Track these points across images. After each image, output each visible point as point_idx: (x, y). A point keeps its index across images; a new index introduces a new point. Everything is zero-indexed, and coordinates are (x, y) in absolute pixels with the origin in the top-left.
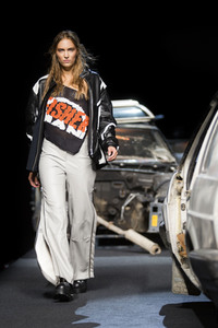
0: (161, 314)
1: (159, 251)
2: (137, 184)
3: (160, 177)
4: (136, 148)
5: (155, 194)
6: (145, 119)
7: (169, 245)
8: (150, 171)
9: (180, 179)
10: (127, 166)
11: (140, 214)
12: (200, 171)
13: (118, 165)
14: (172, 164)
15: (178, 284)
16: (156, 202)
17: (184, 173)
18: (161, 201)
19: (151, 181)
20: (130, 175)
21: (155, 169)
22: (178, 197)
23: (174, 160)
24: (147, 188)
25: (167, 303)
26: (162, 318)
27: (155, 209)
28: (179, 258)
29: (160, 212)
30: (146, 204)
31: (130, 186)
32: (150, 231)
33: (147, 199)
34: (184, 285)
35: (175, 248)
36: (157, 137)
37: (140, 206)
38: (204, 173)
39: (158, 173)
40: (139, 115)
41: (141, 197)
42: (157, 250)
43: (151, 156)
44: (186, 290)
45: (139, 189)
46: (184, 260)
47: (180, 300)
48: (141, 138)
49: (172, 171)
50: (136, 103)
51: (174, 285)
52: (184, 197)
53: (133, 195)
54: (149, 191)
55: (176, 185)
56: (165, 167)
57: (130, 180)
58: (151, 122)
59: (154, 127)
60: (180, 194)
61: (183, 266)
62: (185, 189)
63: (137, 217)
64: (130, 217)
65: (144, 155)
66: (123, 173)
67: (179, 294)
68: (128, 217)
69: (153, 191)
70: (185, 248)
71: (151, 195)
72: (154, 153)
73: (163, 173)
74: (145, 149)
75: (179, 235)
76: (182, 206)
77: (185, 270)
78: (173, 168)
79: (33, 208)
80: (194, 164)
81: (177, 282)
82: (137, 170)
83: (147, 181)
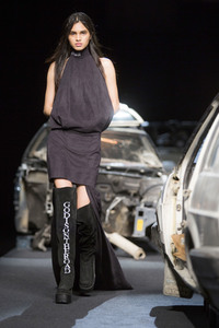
0: (152, 314)
1: (144, 256)
2: (124, 188)
3: (147, 181)
4: (123, 152)
5: (141, 198)
6: (135, 124)
8: (137, 175)
9: (177, 179)
10: (113, 169)
11: (125, 218)
12: (201, 170)
13: (105, 168)
14: (159, 169)
15: (170, 286)
16: (142, 207)
18: (149, 206)
19: (137, 185)
20: (116, 178)
21: (142, 174)
23: (160, 165)
24: (133, 192)
25: (157, 305)
26: (153, 319)
27: (141, 214)
28: (172, 259)
29: (145, 216)
30: (131, 208)
31: (116, 189)
32: (135, 235)
33: (132, 203)
34: (176, 287)
36: (144, 140)
37: (125, 210)
38: (207, 171)
39: (145, 178)
40: (128, 119)
41: (127, 201)
42: (140, 255)
43: (138, 161)
44: (177, 292)
45: (125, 193)
47: (170, 303)
48: (129, 142)
49: (158, 176)
50: (125, 106)
51: (166, 287)
53: (118, 199)
54: (135, 195)
55: (172, 186)
56: (151, 172)
57: (116, 184)
58: (139, 127)
59: (143, 132)
60: (176, 194)
61: (176, 268)
62: (181, 189)
63: (122, 221)
64: (114, 220)
65: (131, 159)
66: (109, 177)
67: (169, 297)
68: (112, 221)
69: (139, 195)
70: (180, 249)
71: (137, 200)
72: (141, 157)
73: (150, 179)
74: (132, 153)
75: (173, 236)
76: (178, 206)
77: (178, 271)
78: (160, 174)
79: (17, 208)
80: (192, 165)
81: (168, 284)
82: (123, 174)
83: (133, 185)
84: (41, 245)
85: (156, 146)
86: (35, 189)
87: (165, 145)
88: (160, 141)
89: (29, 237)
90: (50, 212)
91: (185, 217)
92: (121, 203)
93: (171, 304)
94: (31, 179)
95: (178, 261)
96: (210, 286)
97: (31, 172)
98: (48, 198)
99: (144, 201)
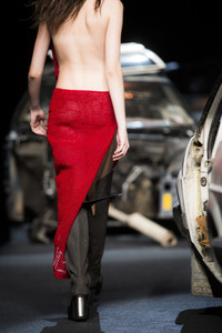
0: (178, 322)
1: (174, 242)
2: (143, 155)
3: (173, 145)
4: (141, 108)
5: (167, 167)
6: (153, 69)
7: (187, 232)
8: (160, 137)
9: (199, 145)
11: (148, 193)
14: (189, 127)
15: (199, 282)
16: (168, 178)
17: (204, 138)
18: (175, 175)
19: (161, 150)
21: (166, 135)
22: (196, 168)
23: (190, 121)
24: (156, 159)
25: (185, 308)
26: (179, 328)
27: (168, 187)
28: (199, 248)
29: (174, 190)
30: (155, 181)
31: (134, 157)
32: (162, 215)
33: (156, 174)
34: (207, 284)
35: (194, 236)
36: (169, 92)
37: (147, 184)
39: (170, 140)
40: (144, 64)
41: (148, 171)
42: (170, 241)
43: (159, 117)
44: (210, 291)
45: (146, 161)
46: (206, 250)
47: (202, 305)
48: (146, 95)
51: (195, 284)
52: (204, 168)
53: (138, 170)
54: (159, 163)
55: (193, 154)
56: (179, 132)
57: (134, 150)
58: (161, 73)
59: (166, 81)
60: (199, 164)
61: (205, 259)
62: (205, 158)
63: (144, 198)
64: (134, 198)
65: (151, 116)
67: (200, 296)
69: (164, 163)
70: (206, 235)
72: (165, 113)
73: (176, 141)
74: (153, 108)
75: (198, 219)
77: (208, 264)
78: (190, 133)
79: (7, 190)
81: (197, 280)
82: (143, 136)
83: (156, 150)
84: (41, 235)
86: (30, 164)
89: (26, 227)
90: (50, 191)
92: (142, 176)
93: (205, 307)
94: (24, 151)
97: (22, 142)
98: (47, 174)
99: (172, 169)
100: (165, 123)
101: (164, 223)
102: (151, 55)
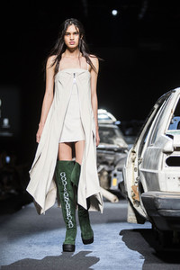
0: (120, 234)
1: (117, 201)
2: (105, 160)
3: (118, 156)
4: (104, 138)
6: (110, 122)
7: (126, 193)
9: (135, 152)
11: (106, 178)
12: (148, 145)
14: (126, 149)
15: (131, 217)
16: (116, 171)
18: (120, 170)
21: (115, 152)
22: (132, 164)
23: (126, 146)
24: (110, 162)
26: (121, 237)
27: (115, 175)
28: (132, 201)
29: (118, 177)
30: (109, 172)
32: (112, 188)
33: (110, 169)
34: (135, 217)
35: (130, 195)
36: (117, 132)
37: (105, 173)
38: (152, 146)
39: (117, 154)
40: (106, 119)
41: (107, 168)
42: (115, 200)
43: (113, 143)
44: (136, 221)
45: (105, 163)
47: (131, 227)
48: (107, 133)
49: (126, 153)
50: (105, 111)
51: (129, 217)
53: (101, 167)
54: (112, 164)
55: (131, 156)
56: (121, 150)
58: (114, 123)
59: (116, 127)
60: (134, 161)
61: (135, 206)
62: (137, 158)
63: (104, 180)
65: (109, 142)
67: (131, 223)
69: (114, 164)
70: (137, 195)
71: (113, 167)
72: (115, 141)
73: (120, 154)
74: (110, 139)
75: (132, 187)
76: (135, 169)
77: (136, 208)
78: (126, 151)
80: (143, 143)
82: (105, 152)
83: (110, 158)
85: (124, 135)
87: (130, 135)
88: (127, 133)
91: (139, 175)
92: (103, 170)
95: (135, 202)
96: (154, 215)
99: (117, 167)
100: (115, 146)
101: (113, 192)
102: (110, 115)
